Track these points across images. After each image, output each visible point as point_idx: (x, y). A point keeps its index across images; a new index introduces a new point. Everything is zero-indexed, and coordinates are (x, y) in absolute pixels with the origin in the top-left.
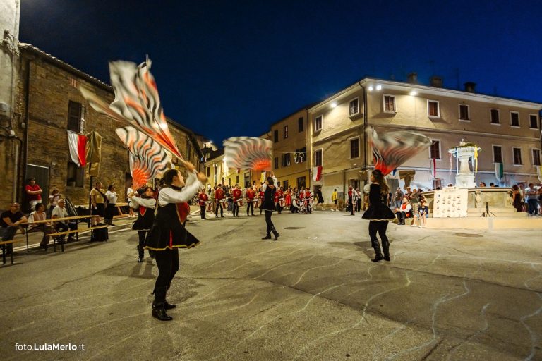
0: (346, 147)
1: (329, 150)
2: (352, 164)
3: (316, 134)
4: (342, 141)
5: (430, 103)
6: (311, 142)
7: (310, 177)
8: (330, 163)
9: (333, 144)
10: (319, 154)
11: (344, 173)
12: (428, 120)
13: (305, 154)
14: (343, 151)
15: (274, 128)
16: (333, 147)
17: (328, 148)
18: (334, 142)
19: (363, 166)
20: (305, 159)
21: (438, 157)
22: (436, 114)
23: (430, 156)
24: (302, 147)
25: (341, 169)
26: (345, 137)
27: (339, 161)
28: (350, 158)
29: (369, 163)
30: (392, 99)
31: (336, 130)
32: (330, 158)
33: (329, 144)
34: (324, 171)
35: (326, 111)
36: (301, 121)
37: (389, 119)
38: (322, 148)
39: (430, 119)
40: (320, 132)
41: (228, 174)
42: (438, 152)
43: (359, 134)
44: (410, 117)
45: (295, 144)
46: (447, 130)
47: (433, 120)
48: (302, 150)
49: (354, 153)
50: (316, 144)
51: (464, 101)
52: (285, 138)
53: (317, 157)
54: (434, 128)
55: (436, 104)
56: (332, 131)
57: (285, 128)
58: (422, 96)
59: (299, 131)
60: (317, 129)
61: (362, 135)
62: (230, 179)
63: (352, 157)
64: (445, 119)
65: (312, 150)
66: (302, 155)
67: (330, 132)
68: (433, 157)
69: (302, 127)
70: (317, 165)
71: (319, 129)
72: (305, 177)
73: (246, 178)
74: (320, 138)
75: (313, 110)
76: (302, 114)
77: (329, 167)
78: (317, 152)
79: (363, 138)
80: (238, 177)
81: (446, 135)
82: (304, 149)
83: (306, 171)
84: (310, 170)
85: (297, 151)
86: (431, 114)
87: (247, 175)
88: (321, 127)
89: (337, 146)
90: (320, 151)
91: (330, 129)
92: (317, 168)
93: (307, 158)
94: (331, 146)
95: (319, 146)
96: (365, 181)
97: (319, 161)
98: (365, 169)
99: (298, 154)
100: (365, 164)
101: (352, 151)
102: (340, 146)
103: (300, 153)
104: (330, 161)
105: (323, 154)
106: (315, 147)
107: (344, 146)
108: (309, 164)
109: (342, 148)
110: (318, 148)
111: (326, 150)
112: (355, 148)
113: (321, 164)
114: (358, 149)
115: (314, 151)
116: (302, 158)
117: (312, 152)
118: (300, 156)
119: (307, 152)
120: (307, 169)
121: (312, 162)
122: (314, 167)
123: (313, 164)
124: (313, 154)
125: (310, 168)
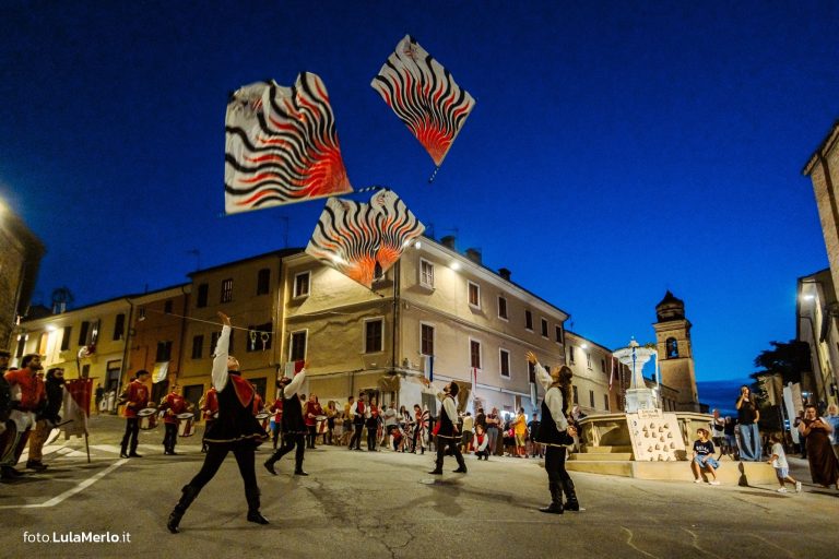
0: (358, 332)
1: (322, 334)
2: (368, 361)
3: (294, 304)
4: (349, 322)
5: (471, 286)
6: (285, 316)
8: (322, 356)
9: (330, 324)
10: (299, 339)
11: (352, 378)
12: (468, 309)
13: (270, 335)
14: (351, 339)
15: (201, 280)
16: (329, 328)
17: (318, 332)
18: (333, 320)
19: (389, 368)
20: (268, 346)
21: (478, 366)
22: (476, 304)
23: (470, 363)
24: (263, 323)
25: (347, 369)
26: (355, 315)
27: (341, 355)
28: (364, 351)
29: (401, 365)
30: (430, 267)
31: (339, 301)
32: (321, 348)
33: (322, 323)
35: (318, 265)
36: (264, 274)
37: (426, 297)
38: (307, 329)
39: (471, 308)
40: (304, 300)
41: (57, 361)
42: (478, 358)
43: (382, 314)
44: (449, 300)
46: (488, 329)
47: (474, 311)
48: (261, 328)
49: (373, 343)
50: (291, 321)
51: (502, 293)
52: (222, 302)
53: (295, 344)
54: (474, 321)
55: (476, 288)
56: (331, 301)
57: (224, 282)
58: (464, 274)
59: (258, 294)
60: (299, 293)
61: (390, 316)
63: (369, 349)
64: (485, 312)
65: (284, 332)
66: (265, 337)
67: (325, 303)
68: (473, 365)
69: (265, 286)
70: (292, 360)
71: (303, 296)
72: (264, 379)
73: (109, 371)
74: (303, 310)
75: (292, 261)
76: (271, 264)
77: (319, 364)
78: (295, 336)
79: (391, 321)
81: (486, 335)
82: (268, 327)
83: (269, 367)
84: (278, 366)
86: (471, 301)
87: (112, 366)
88: (306, 291)
89: (339, 329)
90: (303, 335)
91: (327, 297)
92: (294, 363)
93: (273, 343)
94: (325, 327)
95: (300, 325)
96: (393, 393)
97: (298, 352)
98: (393, 373)
99: (258, 334)
100: (394, 365)
101: (368, 340)
102: (345, 328)
103: (263, 333)
104: (323, 354)
105: (309, 339)
106: (292, 326)
107: (353, 330)
108: (277, 356)
109: (349, 332)
110: (299, 329)
111: (314, 334)
112: (373, 336)
113: (302, 357)
114: (380, 338)
115: (288, 333)
116: (265, 341)
117: (286, 334)
118: (261, 338)
119: (274, 333)
120: (271, 364)
121: (283, 352)
122: (288, 361)
123: (285, 356)
124: (286, 338)
125: (277, 363)
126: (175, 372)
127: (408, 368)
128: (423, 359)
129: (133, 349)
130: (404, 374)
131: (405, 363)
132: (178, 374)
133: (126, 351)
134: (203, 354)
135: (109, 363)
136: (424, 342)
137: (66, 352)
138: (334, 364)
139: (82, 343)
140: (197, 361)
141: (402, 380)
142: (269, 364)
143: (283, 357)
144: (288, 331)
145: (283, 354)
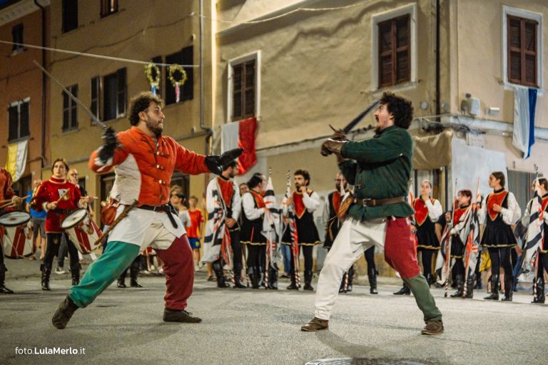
0: (361, 45)
1: (288, 58)
4: (342, 24)
6: (215, 29)
8: (289, 105)
9: (303, 34)
10: (245, 73)
13: (190, 72)
14: (345, 64)
16: (304, 46)
17: (283, 52)
20: (188, 92)
24: (177, 48)
26: (353, 9)
27: (328, 99)
28: (374, 87)
29: (454, 109)
32: (289, 89)
33: (285, 36)
34: (264, 139)
38: (259, 51)
45: (146, 36)
48: (171, 59)
49: (392, 68)
50: (231, 38)
52: (105, 13)
53: (237, 86)
63: (385, 81)
65: (216, 63)
66: (177, 75)
70: (235, 118)
74: (250, 12)
77: (284, 122)
78: (237, 69)
82: (186, 55)
83: (193, 135)
84: (208, 133)
89: (321, 44)
90: (251, 64)
92: (237, 124)
93: (196, 87)
94: (294, 42)
95: (245, 45)
96: (437, 173)
97: (244, 99)
98: (439, 129)
99: (165, 70)
100: (438, 112)
101: (383, 60)
102: (332, 41)
103: (173, 68)
104: (292, 99)
105: (263, 73)
106: (229, 49)
107: (350, 42)
108: (204, 114)
109: (342, 49)
110: (243, 52)
111: (274, 59)
112: (392, 51)
113: (251, 111)
114: (407, 54)
115: (223, 65)
116: (177, 84)
117: (219, 67)
118: (171, 78)
119: (196, 66)
120: (195, 129)
121: (217, 104)
122: (225, 121)
123: (221, 111)
124: (221, 74)
125: (206, 126)
126: (40, 158)
127: (473, 117)
128: (509, 96)
130: (464, 130)
131: (465, 105)
132: (44, 160)
134: (80, 119)
136: (513, 56)
138: (315, 120)
140: (71, 132)
141: (456, 142)
142: (193, 130)
143: (217, 115)
144: (222, 61)
145: (216, 109)
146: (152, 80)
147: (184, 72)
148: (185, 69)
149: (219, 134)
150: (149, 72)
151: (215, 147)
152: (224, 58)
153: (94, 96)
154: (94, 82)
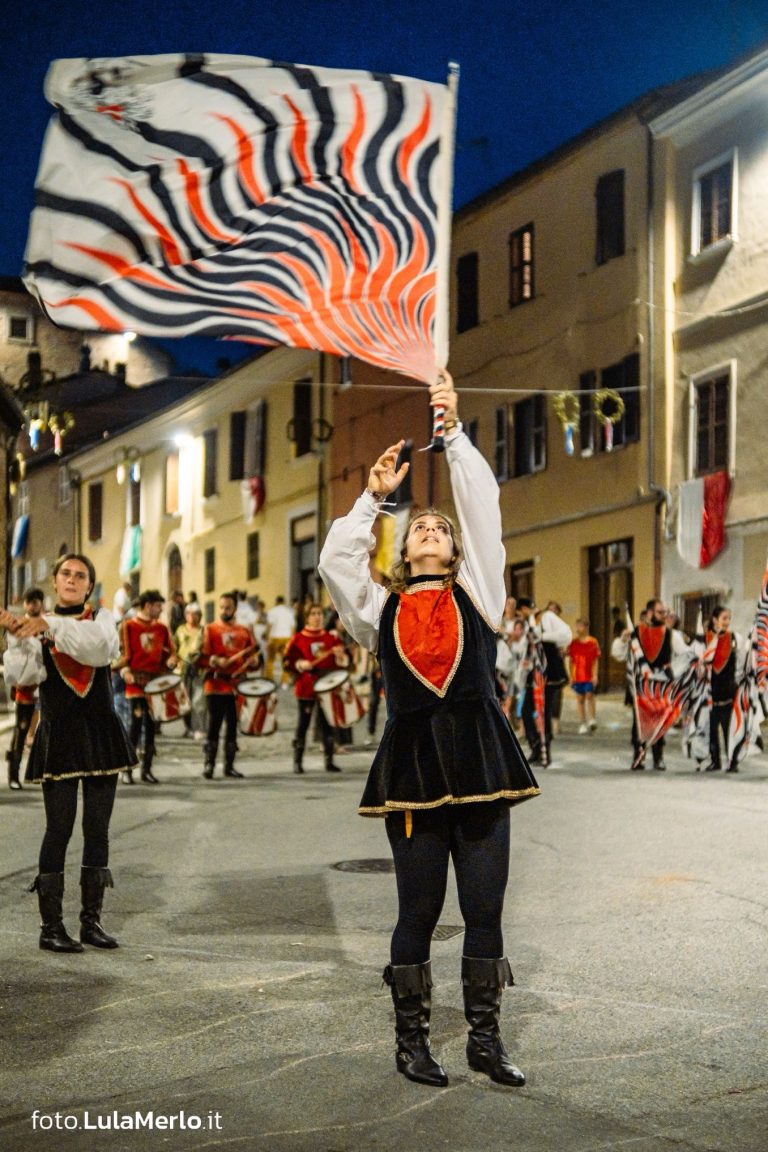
3: (699, 275)
6: (671, 326)
7: (660, 544)
10: (713, 398)
13: (633, 401)
20: (629, 430)
24: (616, 358)
36: (610, 189)
38: (734, 361)
40: (722, 257)
41: (202, 526)
45: (573, 339)
50: (694, 338)
52: (517, 300)
53: (703, 419)
57: (517, 237)
59: (601, 260)
60: (707, 238)
62: (210, 557)
65: (670, 377)
66: (609, 407)
69: (615, 229)
70: (699, 471)
71: (719, 243)
72: (629, 542)
73: (296, 547)
74: (722, 297)
76: (617, 148)
78: (704, 390)
80: (253, 542)
82: (626, 371)
83: (640, 501)
84: (659, 499)
85: (586, 381)
87: (300, 531)
88: (727, 227)
90: (722, 382)
92: (702, 482)
93: (644, 421)
95: (715, 350)
97: (712, 440)
99: (586, 402)
103: (600, 395)
105: (740, 396)
106: (691, 357)
108: (656, 466)
110: (712, 363)
111: (755, 374)
113: (723, 460)
115: (683, 383)
116: (609, 420)
117: (677, 388)
118: (599, 413)
119: (643, 388)
120: (642, 490)
121: (674, 449)
122: (686, 478)
123: (679, 461)
124: (680, 399)
125: (657, 487)
129: (334, 478)
133: (321, 487)
135: (294, 523)
137: (214, 498)
139: (237, 474)
142: (638, 492)
143: (673, 466)
144: (682, 377)
145: (673, 456)
146: (565, 418)
147: (620, 400)
148: (621, 395)
149: (675, 500)
150: (562, 405)
151: (670, 520)
152: (685, 373)
153: (500, 437)
154: (500, 415)
